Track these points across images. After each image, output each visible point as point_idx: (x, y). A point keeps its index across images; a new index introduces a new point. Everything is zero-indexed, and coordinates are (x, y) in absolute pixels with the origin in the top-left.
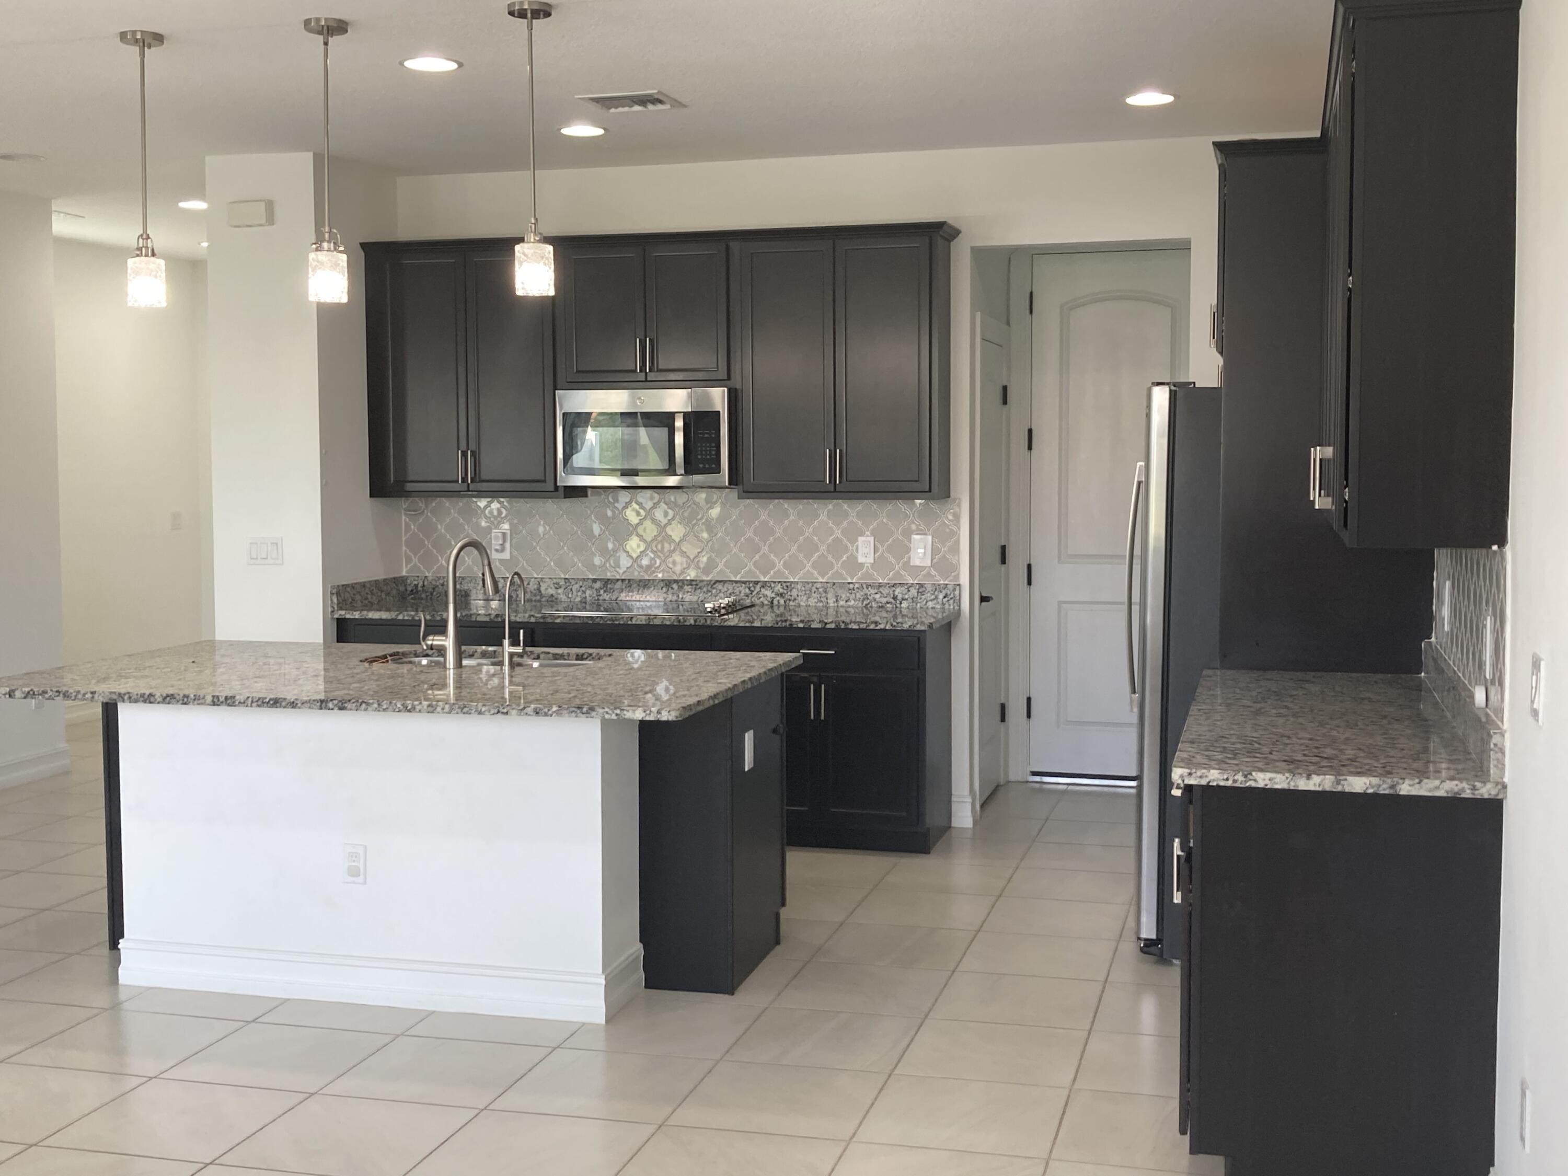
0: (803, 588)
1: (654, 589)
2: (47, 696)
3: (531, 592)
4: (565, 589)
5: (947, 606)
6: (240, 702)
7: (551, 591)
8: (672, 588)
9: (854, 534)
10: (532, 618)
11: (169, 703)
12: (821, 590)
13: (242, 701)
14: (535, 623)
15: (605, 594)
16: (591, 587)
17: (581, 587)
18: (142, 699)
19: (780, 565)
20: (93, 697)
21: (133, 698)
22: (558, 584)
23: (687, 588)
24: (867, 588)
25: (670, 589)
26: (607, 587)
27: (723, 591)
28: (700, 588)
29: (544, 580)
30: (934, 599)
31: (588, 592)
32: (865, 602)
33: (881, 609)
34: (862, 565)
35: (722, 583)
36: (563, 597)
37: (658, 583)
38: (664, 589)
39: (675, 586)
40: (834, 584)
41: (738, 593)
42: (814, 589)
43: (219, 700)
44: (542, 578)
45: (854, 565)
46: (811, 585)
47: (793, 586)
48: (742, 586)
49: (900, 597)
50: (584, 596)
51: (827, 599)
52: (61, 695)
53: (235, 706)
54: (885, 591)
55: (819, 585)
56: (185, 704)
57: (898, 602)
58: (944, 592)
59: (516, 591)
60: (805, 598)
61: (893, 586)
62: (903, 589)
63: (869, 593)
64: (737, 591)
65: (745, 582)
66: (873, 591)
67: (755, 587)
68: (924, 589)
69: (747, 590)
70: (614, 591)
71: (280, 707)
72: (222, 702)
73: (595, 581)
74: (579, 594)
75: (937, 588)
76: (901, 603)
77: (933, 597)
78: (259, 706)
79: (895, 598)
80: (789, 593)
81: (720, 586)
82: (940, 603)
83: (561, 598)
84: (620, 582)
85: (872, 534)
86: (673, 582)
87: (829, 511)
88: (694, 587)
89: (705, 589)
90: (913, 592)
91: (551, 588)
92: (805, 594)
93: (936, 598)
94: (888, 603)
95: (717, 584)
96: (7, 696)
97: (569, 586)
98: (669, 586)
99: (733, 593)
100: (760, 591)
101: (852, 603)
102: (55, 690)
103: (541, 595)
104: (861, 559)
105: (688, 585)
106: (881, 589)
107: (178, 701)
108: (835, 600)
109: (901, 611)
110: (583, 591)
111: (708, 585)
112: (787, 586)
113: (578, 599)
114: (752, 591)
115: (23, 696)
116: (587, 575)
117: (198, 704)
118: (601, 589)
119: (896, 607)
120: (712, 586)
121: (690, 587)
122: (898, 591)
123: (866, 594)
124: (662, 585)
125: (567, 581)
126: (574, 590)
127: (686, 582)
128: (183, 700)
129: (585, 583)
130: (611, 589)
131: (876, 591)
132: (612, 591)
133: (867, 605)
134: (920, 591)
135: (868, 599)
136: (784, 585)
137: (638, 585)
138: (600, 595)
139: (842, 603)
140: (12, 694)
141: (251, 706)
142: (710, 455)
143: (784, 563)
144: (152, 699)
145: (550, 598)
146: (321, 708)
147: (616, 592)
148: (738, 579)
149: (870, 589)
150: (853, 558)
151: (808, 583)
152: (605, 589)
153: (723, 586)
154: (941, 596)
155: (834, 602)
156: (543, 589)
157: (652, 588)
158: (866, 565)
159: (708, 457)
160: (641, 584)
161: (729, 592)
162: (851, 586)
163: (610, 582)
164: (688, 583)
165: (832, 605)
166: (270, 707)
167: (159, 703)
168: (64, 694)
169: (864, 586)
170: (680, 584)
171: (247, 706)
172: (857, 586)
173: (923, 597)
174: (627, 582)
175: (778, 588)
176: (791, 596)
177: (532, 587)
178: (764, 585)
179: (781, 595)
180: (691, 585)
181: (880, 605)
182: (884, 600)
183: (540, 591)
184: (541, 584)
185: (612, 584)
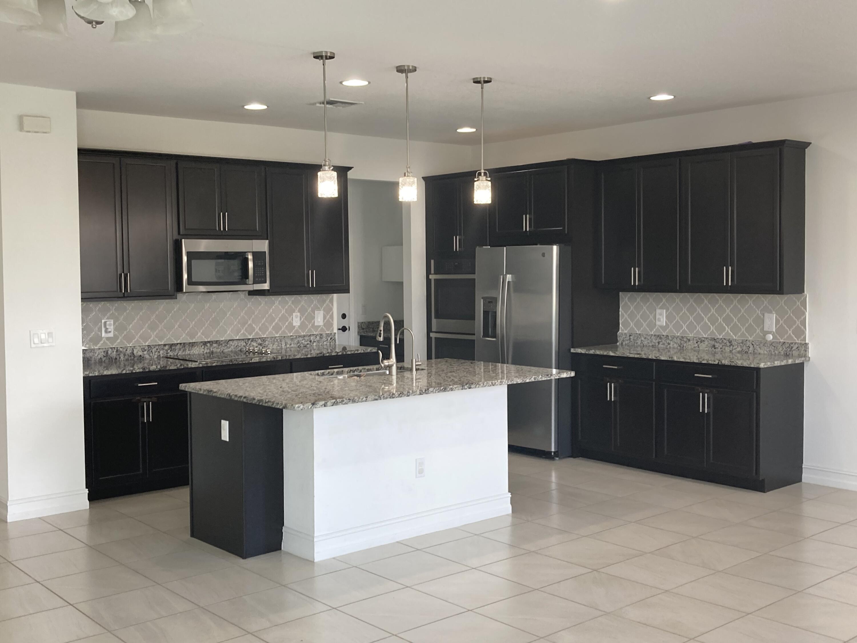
0: (271, 340)
1: (197, 347)
2: (344, 403)
3: (128, 355)
4: (148, 351)
5: (331, 343)
6: (431, 392)
7: (140, 353)
8: (207, 346)
9: (291, 312)
10: (200, 364)
11: (401, 397)
12: (279, 340)
13: (432, 391)
14: (202, 367)
15: (171, 352)
16: (163, 349)
17: (157, 349)
18: (389, 397)
19: (257, 330)
20: (366, 400)
21: (385, 397)
22: (144, 349)
23: (215, 345)
24: (299, 338)
25: (206, 346)
26: (172, 348)
27: (233, 345)
28: (221, 344)
29: (135, 347)
30: (326, 341)
31: (161, 352)
32: (298, 345)
33: (305, 347)
34: (295, 327)
35: (232, 341)
36: (147, 356)
37: (200, 344)
38: (203, 347)
39: (208, 345)
40: (284, 337)
41: (240, 345)
42: (275, 340)
43: (422, 392)
44: (134, 346)
45: (291, 327)
46: (274, 338)
47: (266, 339)
48: (242, 342)
49: (312, 341)
50: (159, 354)
51: (281, 344)
52: (351, 401)
53: (429, 393)
54: (306, 338)
55: (277, 338)
56: (408, 396)
57: (312, 343)
58: (330, 337)
59: (119, 355)
60: (271, 345)
61: (310, 336)
62: (314, 337)
63: (300, 340)
64: (239, 344)
65: (243, 340)
66: (301, 339)
67: (248, 342)
68: (322, 336)
69: (244, 344)
70: (176, 350)
71: (447, 391)
72: (424, 393)
73: (165, 345)
74: (156, 353)
75: (328, 335)
76: (313, 344)
77: (326, 340)
78: (438, 392)
79: (311, 341)
80: (264, 343)
81: (231, 343)
82: (329, 342)
83: (146, 357)
84: (179, 344)
85: (299, 311)
86: (207, 343)
87: (279, 301)
88: (218, 344)
89: (224, 345)
90: (318, 338)
91: (140, 351)
92: (272, 343)
93: (327, 340)
94: (308, 344)
95: (230, 342)
96: (323, 406)
97: (150, 349)
98: (205, 345)
99: (238, 345)
100: (251, 343)
101: (292, 345)
102: (347, 399)
103: (134, 356)
104: (294, 324)
105: (215, 343)
106: (305, 338)
107: (405, 395)
108: (285, 345)
109: (313, 347)
110: (158, 352)
111: (225, 342)
112: (263, 340)
113: (156, 356)
114: (247, 344)
115: (332, 404)
116: (158, 343)
117: (414, 395)
118: (169, 349)
119: (311, 346)
120: (227, 343)
121: (216, 344)
122: (312, 338)
123: (298, 341)
124: (202, 345)
125: (149, 347)
126: (153, 351)
127: (214, 342)
128: (407, 394)
129: (160, 347)
130: (174, 349)
131: (303, 339)
132: (174, 350)
133: (299, 346)
134: (321, 337)
135: (299, 343)
136: (262, 339)
137: (189, 346)
138: (168, 353)
139: (288, 346)
140: (326, 405)
141: (435, 393)
142: (261, 273)
143: (259, 328)
144: (394, 396)
145: (139, 357)
146: (462, 389)
147: (177, 350)
148: (237, 338)
149: (300, 338)
150: (291, 324)
151: (273, 337)
152: (171, 349)
153: (233, 343)
154: (329, 339)
155: (285, 346)
156: (135, 352)
157: (196, 347)
158: (296, 327)
159: (260, 275)
160: (190, 345)
161: (236, 345)
162: (292, 337)
163: (173, 345)
164: (215, 342)
165: (284, 347)
166: (443, 392)
167: (397, 397)
168: (352, 400)
169: (298, 337)
170: (211, 343)
171: (434, 393)
172: (294, 337)
173: (322, 340)
174: (183, 344)
175: (259, 341)
176: (265, 344)
177: (129, 352)
178: (253, 340)
179: (261, 344)
180: (217, 343)
181: (305, 345)
182: (306, 343)
183: (133, 354)
184: (134, 350)
185: (175, 346)
